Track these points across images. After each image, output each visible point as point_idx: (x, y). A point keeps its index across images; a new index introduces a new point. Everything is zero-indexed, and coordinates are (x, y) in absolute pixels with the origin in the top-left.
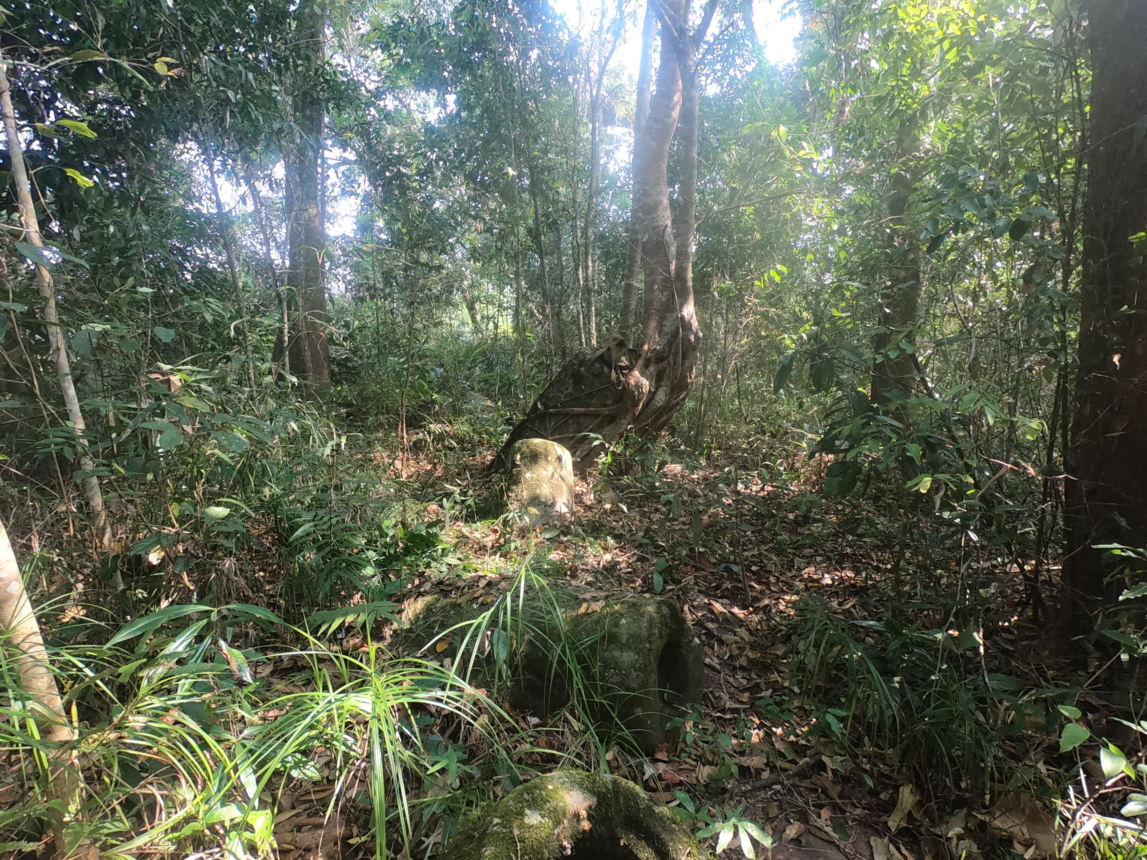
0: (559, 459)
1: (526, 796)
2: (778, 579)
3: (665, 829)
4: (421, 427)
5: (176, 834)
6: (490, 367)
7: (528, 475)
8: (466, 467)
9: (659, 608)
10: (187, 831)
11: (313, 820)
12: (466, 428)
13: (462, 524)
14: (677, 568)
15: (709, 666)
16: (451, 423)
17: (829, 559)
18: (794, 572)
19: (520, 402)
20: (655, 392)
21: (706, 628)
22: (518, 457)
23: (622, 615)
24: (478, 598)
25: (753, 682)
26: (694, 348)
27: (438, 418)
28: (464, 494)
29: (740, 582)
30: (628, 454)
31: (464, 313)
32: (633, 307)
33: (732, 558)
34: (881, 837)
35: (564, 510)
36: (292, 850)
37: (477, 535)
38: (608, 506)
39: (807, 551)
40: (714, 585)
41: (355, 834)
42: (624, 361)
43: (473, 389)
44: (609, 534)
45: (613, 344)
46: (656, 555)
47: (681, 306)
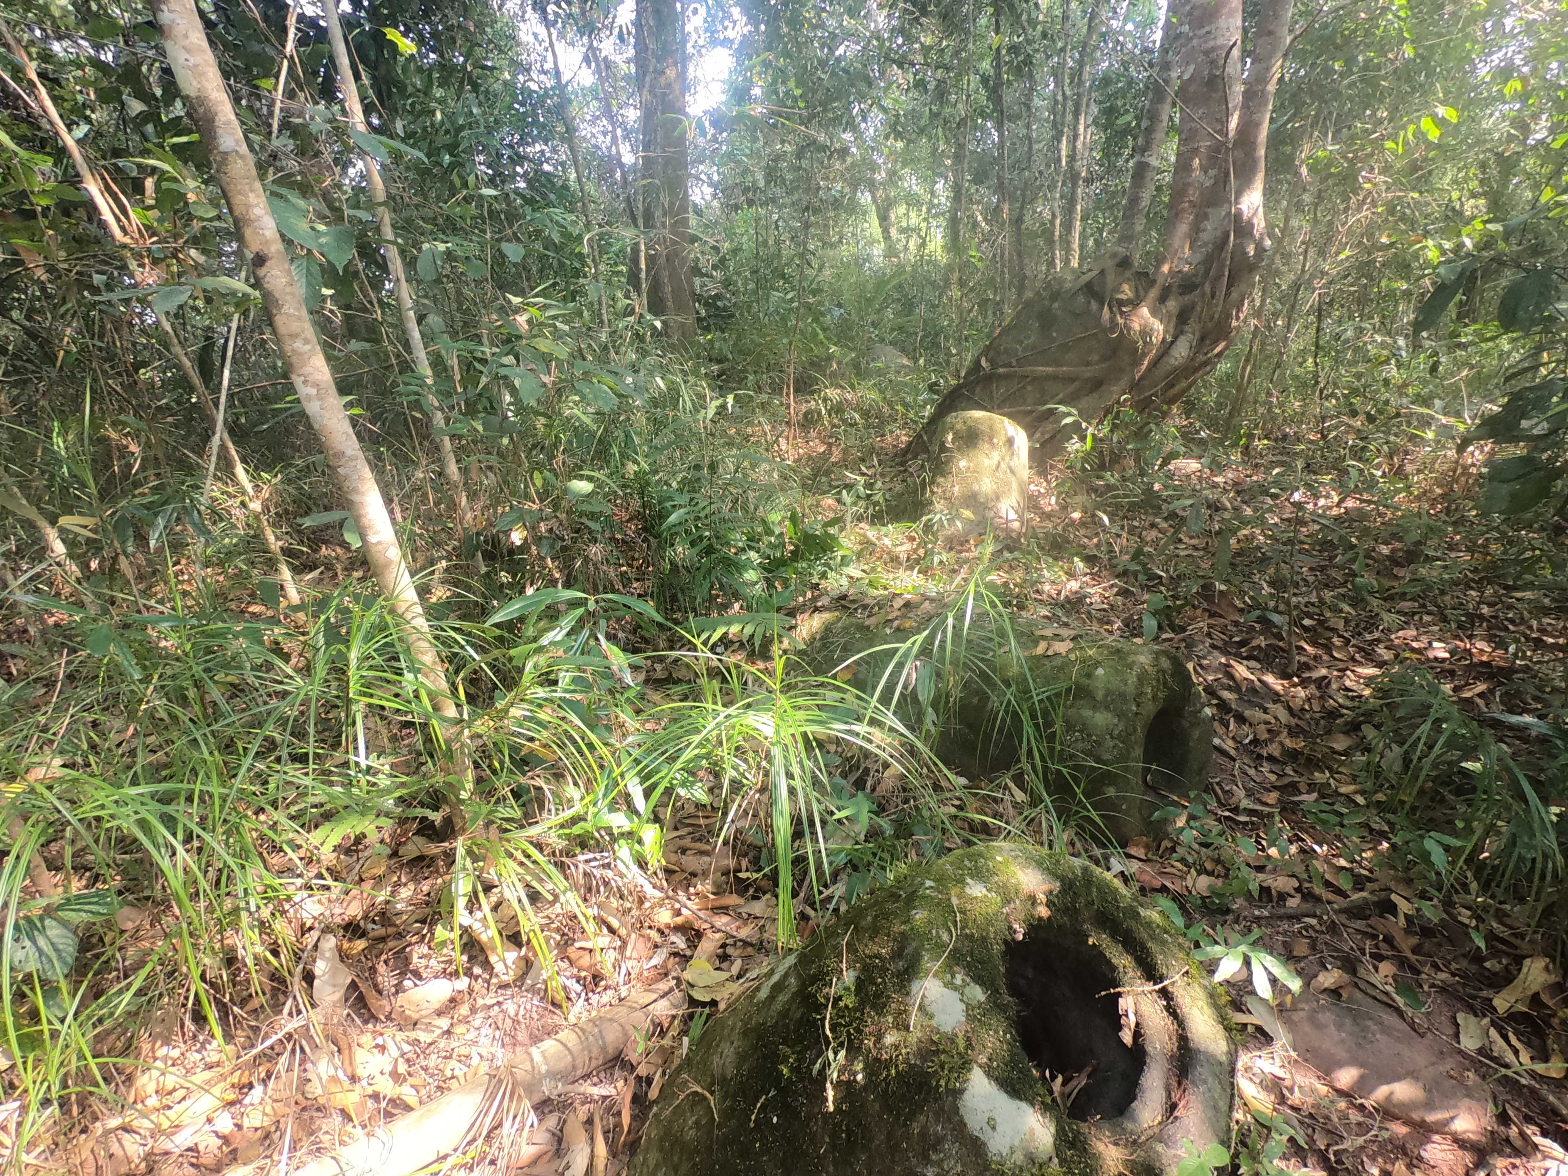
0: (1010, 442)
1: (967, 862)
2: (1347, 642)
3: (1153, 938)
4: (812, 393)
5: (567, 831)
6: (908, 306)
7: (963, 464)
8: (872, 450)
9: (1156, 659)
10: (577, 830)
11: (698, 845)
12: (873, 395)
13: (867, 527)
14: (1179, 610)
15: (1218, 749)
16: (852, 387)
17: (1445, 619)
18: (1377, 635)
19: (953, 360)
20: (1172, 342)
21: (1219, 698)
22: (950, 437)
23: (1098, 664)
24: (892, 621)
25: (1286, 780)
26: (1252, 268)
27: (835, 380)
28: (869, 486)
29: (1282, 639)
30: (1115, 440)
31: (873, 226)
32: (1145, 202)
33: (1272, 604)
34: (1476, 1016)
35: (1012, 515)
36: (675, 872)
37: (887, 542)
38: (1076, 515)
39: (1406, 605)
40: (1237, 639)
41: (744, 868)
42: (1127, 292)
43: (882, 340)
44: (1077, 554)
45: (1109, 264)
46: (1149, 589)
47: (1239, 194)
